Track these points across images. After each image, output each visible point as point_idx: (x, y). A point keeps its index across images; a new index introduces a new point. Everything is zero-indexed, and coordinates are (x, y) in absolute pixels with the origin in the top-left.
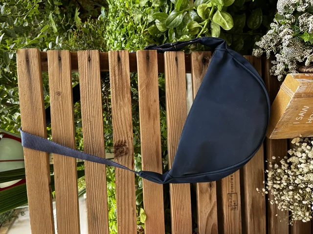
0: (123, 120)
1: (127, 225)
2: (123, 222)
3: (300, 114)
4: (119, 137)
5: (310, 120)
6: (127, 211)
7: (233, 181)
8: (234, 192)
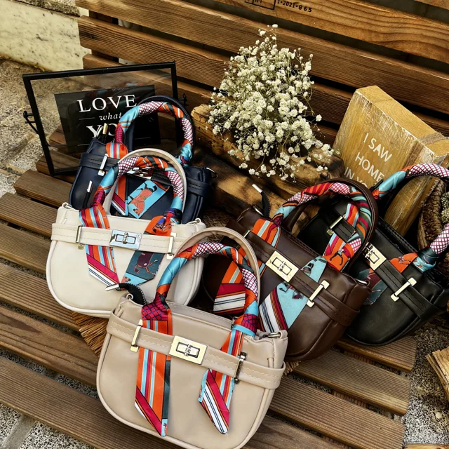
3: (380, 146)
5: (361, 160)
7: (296, 9)
8: (276, 4)
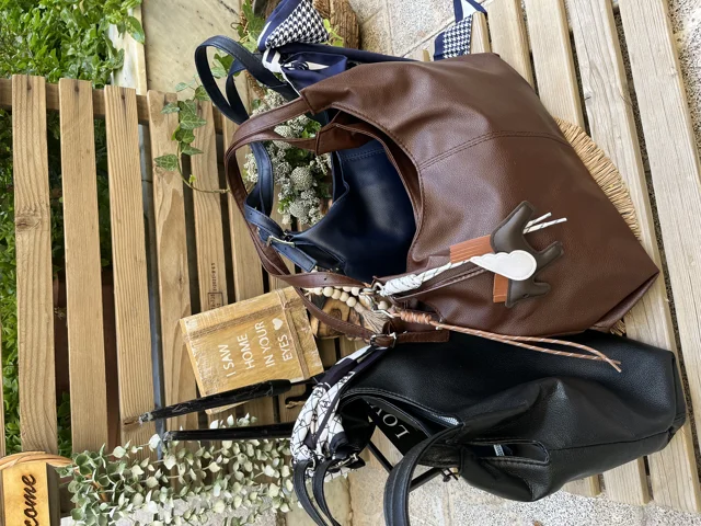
0: (33, 176)
1: (35, 342)
2: (29, 336)
4: (26, 203)
6: (36, 319)
7: (216, 275)
8: (217, 291)
